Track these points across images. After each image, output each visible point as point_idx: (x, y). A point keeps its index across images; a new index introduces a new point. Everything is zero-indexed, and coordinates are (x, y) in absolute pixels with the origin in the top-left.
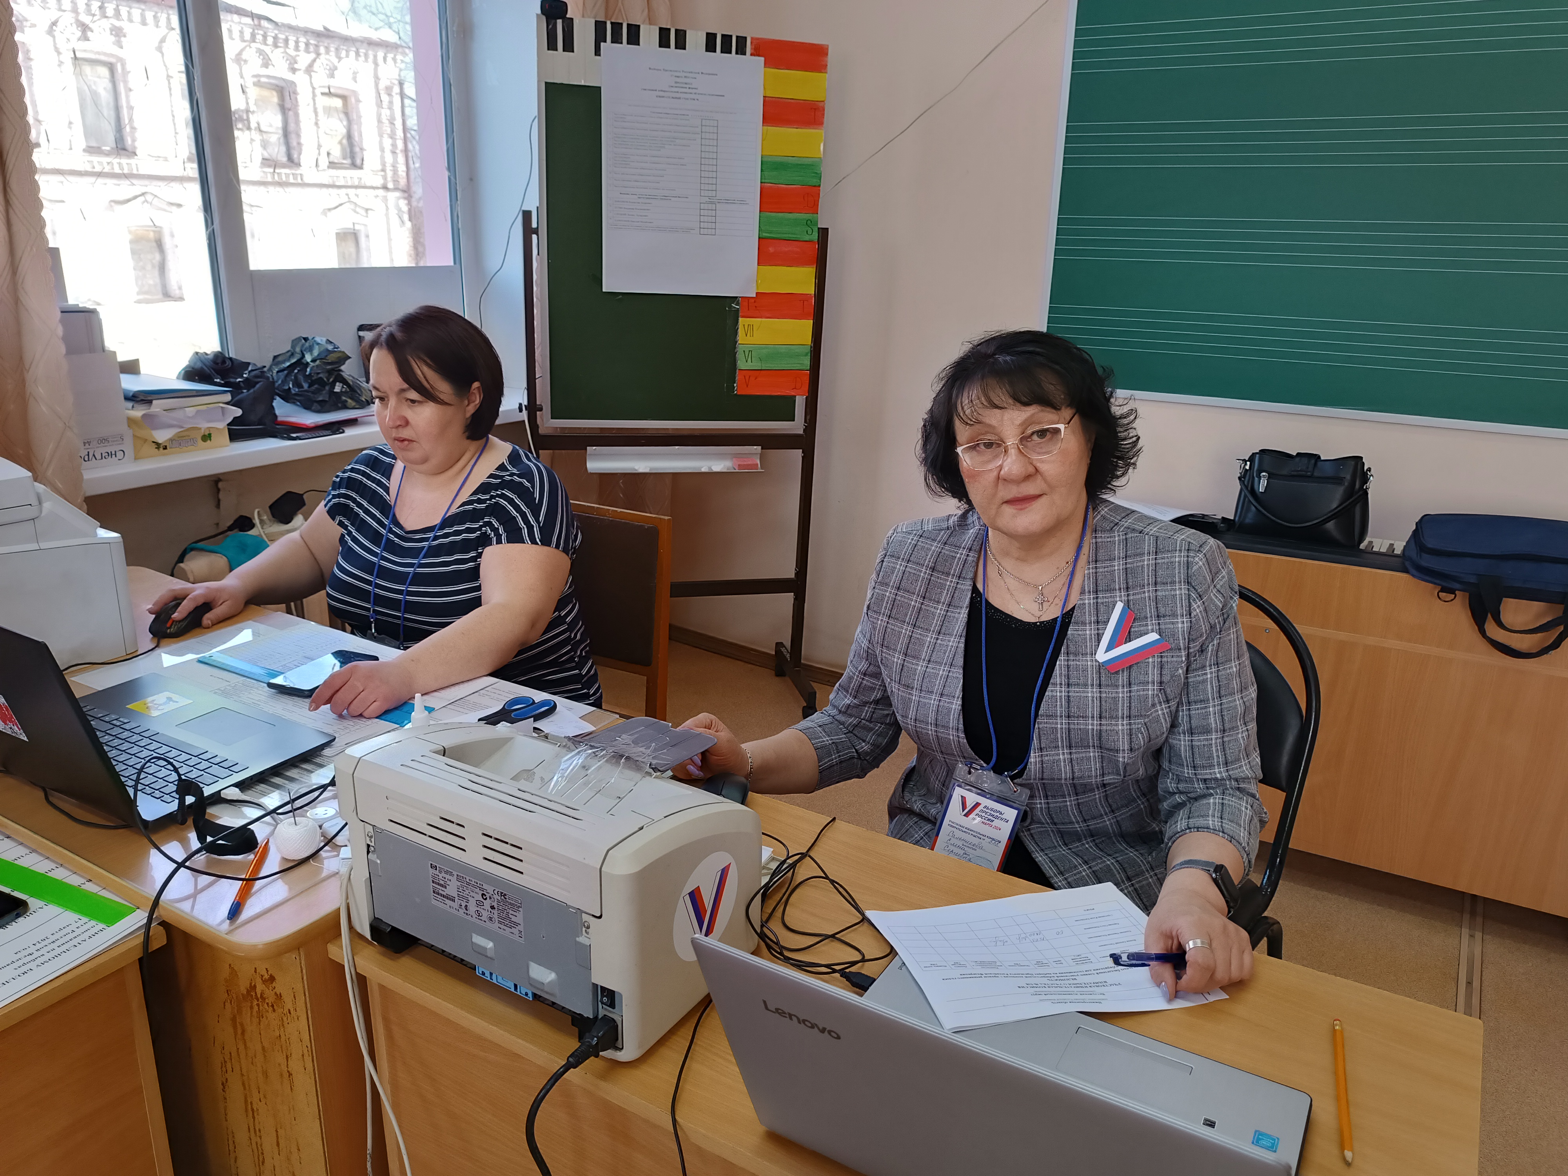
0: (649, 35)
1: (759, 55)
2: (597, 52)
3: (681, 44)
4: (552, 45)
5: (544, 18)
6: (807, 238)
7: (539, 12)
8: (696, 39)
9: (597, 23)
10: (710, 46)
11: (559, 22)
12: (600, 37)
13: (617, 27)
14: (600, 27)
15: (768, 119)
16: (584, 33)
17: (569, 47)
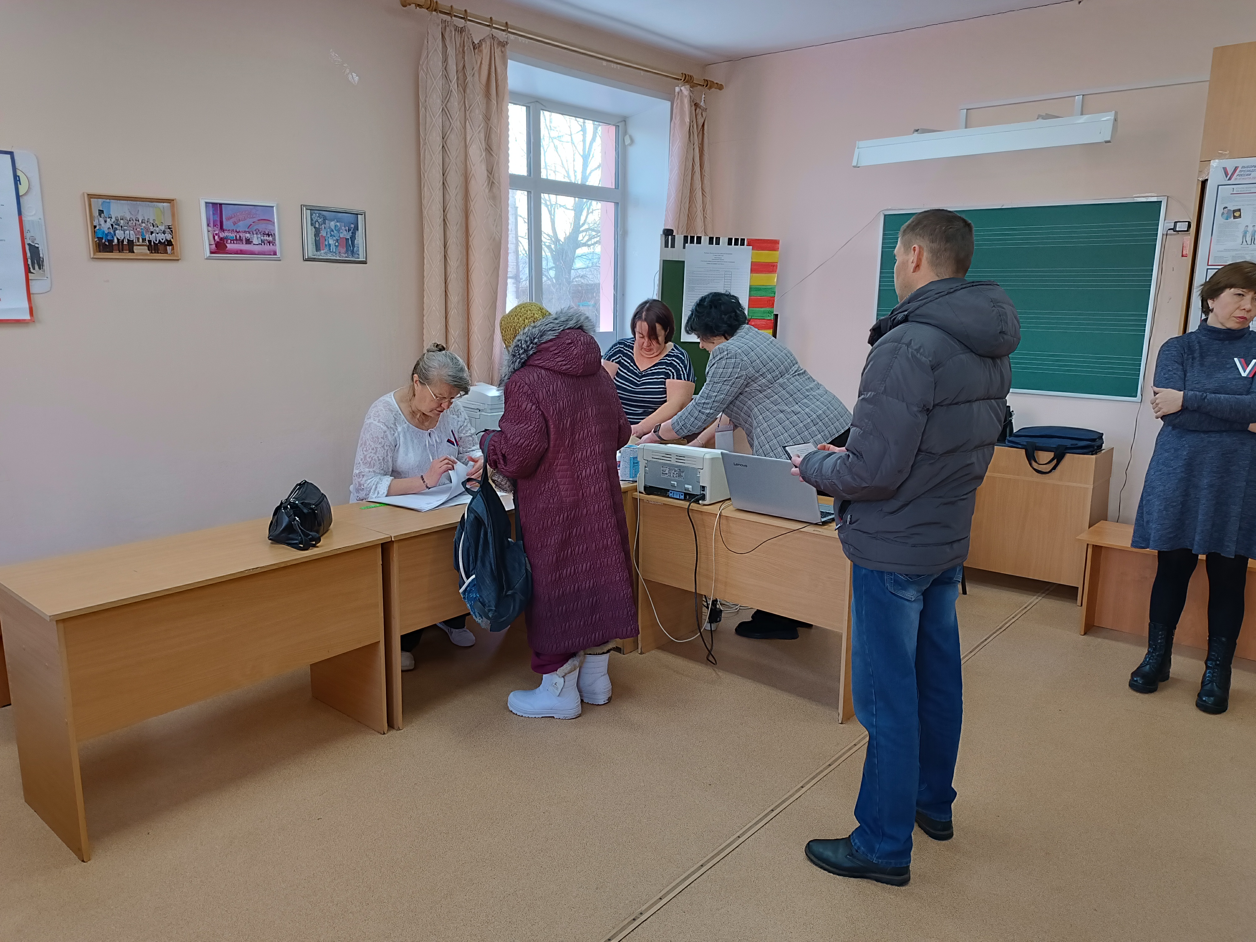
0: (705, 240)
1: (749, 246)
2: (684, 247)
3: (718, 243)
4: (666, 246)
5: (664, 236)
6: (769, 318)
7: (662, 233)
8: (724, 241)
9: (685, 236)
10: (730, 243)
11: (670, 237)
12: (686, 241)
13: (692, 238)
14: (686, 238)
15: (752, 271)
16: (679, 240)
17: (673, 246)
